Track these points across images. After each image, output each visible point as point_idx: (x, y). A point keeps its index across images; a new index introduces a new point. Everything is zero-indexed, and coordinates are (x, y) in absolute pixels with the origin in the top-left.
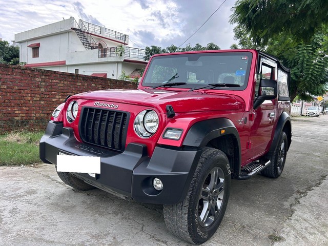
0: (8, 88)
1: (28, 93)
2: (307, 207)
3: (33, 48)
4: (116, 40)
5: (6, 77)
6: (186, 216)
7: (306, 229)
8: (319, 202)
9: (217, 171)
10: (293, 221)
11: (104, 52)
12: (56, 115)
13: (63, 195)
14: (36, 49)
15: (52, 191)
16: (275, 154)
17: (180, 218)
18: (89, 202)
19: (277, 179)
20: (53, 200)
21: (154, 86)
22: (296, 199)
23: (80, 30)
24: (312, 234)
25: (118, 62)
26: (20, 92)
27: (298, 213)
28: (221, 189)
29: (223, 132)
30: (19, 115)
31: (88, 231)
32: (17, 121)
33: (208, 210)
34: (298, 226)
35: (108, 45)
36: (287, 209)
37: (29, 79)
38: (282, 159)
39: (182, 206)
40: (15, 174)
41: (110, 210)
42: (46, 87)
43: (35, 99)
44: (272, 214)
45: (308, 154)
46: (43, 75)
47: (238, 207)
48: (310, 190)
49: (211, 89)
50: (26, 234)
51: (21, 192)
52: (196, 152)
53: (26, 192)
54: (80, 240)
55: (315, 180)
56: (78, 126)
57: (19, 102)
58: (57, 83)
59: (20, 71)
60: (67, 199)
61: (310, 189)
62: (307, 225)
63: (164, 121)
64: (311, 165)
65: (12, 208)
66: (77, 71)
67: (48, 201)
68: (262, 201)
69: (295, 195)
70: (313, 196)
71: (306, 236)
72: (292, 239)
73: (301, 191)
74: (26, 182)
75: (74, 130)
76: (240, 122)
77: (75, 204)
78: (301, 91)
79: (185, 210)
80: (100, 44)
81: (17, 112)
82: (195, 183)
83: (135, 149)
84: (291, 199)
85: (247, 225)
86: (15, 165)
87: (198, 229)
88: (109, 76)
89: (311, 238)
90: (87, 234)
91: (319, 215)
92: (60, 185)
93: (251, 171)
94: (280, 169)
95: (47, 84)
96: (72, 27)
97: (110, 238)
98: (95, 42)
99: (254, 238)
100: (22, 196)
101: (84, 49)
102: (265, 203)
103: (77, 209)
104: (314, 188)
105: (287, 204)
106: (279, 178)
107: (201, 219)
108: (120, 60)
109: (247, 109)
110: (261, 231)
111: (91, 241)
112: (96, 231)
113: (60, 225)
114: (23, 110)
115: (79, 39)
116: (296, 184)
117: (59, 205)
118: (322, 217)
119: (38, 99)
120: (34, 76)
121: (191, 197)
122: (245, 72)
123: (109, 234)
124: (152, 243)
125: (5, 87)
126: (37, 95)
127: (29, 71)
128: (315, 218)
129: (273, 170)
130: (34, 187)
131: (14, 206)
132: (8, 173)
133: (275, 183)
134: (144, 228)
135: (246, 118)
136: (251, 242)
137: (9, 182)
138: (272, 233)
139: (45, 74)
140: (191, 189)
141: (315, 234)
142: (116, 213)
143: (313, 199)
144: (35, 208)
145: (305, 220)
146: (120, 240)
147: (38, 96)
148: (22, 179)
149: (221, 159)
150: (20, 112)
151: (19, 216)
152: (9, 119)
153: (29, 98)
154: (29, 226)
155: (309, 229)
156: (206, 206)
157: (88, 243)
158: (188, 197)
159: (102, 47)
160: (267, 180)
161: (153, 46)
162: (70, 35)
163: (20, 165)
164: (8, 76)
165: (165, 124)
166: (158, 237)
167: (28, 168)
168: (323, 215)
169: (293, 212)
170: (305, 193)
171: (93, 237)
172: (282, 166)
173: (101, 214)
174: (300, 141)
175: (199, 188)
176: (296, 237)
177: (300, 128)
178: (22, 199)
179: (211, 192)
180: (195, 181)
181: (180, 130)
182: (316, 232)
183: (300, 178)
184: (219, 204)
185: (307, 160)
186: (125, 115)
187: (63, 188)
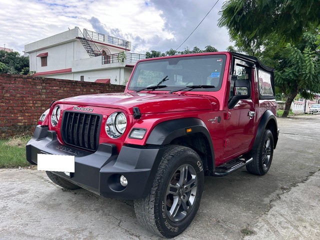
0: (11, 96)
1: (30, 100)
2: (287, 203)
3: (42, 58)
4: (119, 46)
5: (9, 85)
6: (153, 211)
7: (280, 223)
8: (300, 197)
9: (187, 168)
10: (269, 216)
11: (107, 58)
12: (43, 119)
13: (52, 194)
14: (44, 58)
15: (42, 191)
16: (259, 152)
17: (148, 211)
18: (74, 201)
19: (263, 177)
20: (41, 199)
21: (138, 89)
22: (278, 195)
23: (84, 39)
24: (284, 228)
25: (120, 68)
26: (23, 100)
27: (277, 208)
28: (192, 185)
29: (189, 130)
30: (22, 120)
31: (67, 227)
32: (20, 127)
33: (178, 205)
34: (272, 221)
35: (111, 52)
36: (266, 205)
37: (31, 87)
38: (269, 156)
39: (149, 201)
40: (11, 176)
41: (93, 207)
42: (47, 93)
43: (36, 105)
44: (250, 209)
45: (302, 152)
46: (43, 82)
47: (217, 204)
48: (294, 187)
49: (189, 91)
50: (11, 229)
51: (14, 192)
52: (158, 149)
53: (19, 192)
54: (59, 235)
55: (302, 177)
56: (60, 129)
57: (21, 109)
58: (57, 89)
59: (22, 79)
60: (55, 198)
61: (294, 185)
62: (282, 219)
63: (131, 121)
64: (302, 162)
65: (3, 206)
66: (82, 77)
67: (37, 199)
68: (242, 198)
69: (277, 192)
70: (296, 193)
71: (279, 230)
72: (263, 233)
73: (285, 187)
74: (20, 182)
75: (57, 132)
76: (212, 121)
77: (61, 202)
78: (302, 89)
79: (152, 205)
80: (104, 51)
81: (20, 118)
82: (161, 179)
83: (105, 149)
84: (273, 195)
85: (222, 220)
86: (13, 167)
87: (166, 223)
89: (283, 232)
90: (66, 229)
91: (297, 210)
92: (52, 185)
93: (230, 168)
94: (267, 166)
95: (48, 91)
96: (77, 37)
97: (86, 233)
98: (99, 49)
99: (226, 232)
100: (14, 196)
101: (89, 57)
102: (245, 199)
103: (63, 206)
104: (299, 184)
105: (267, 200)
106: (266, 176)
107: (170, 214)
108: (122, 66)
109: (221, 109)
110: (234, 226)
111: (68, 236)
112: (75, 226)
113: (43, 222)
114: (26, 116)
115: (83, 47)
116: (282, 181)
117: (48, 204)
118: (299, 212)
119: (40, 105)
120: (35, 84)
121: (156, 192)
122: (219, 73)
123: (86, 229)
124: (125, 237)
125: (8, 95)
126: (38, 102)
127: (30, 80)
128: (292, 213)
129: (258, 168)
130: (26, 187)
131: (5, 204)
132: (5, 175)
133: (260, 180)
134: (121, 224)
135: (220, 117)
136: (222, 235)
137: (4, 184)
138: (245, 227)
139: (46, 81)
140: (157, 185)
141: (288, 228)
142: (97, 210)
143: (295, 194)
144: (23, 206)
145: (281, 215)
146: (95, 234)
147: (40, 102)
148: (18, 180)
149: (191, 157)
150: (22, 118)
151: (8, 213)
152: (13, 125)
153: (31, 105)
154: (15, 222)
155: (283, 223)
156: (176, 201)
157: (65, 237)
158: (154, 192)
159: (106, 54)
160: (252, 178)
161: (153, 52)
162: (76, 43)
163: (18, 167)
164: (11, 85)
165: (133, 124)
166: (133, 232)
167: (25, 170)
168: (302, 210)
169: (271, 207)
170: (288, 189)
171: (71, 232)
172: (269, 163)
173: (83, 211)
174: (297, 139)
175: (166, 184)
176: (268, 231)
177: (300, 126)
178: (14, 198)
179: (181, 187)
180: (161, 177)
181: (144, 130)
182: (289, 226)
183: (287, 175)
184: (192, 200)
185: (299, 157)
186: (98, 117)
187: (53, 187)
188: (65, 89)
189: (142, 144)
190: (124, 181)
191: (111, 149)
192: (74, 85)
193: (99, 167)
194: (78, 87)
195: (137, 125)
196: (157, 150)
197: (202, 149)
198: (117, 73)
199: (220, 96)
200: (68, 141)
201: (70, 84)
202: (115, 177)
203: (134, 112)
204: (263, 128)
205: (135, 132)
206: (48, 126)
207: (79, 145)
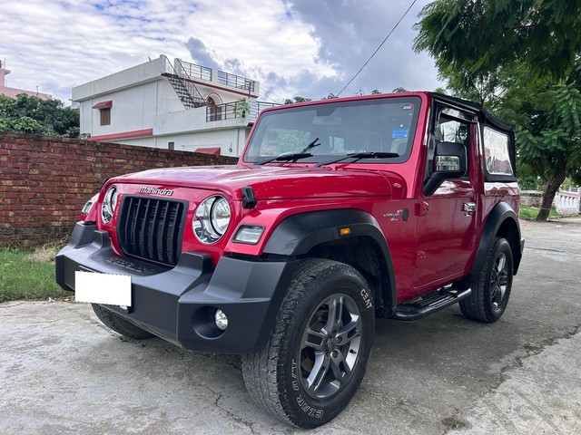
0: (42, 173)
1: (73, 182)
2: (534, 373)
3: (101, 110)
4: (237, 90)
5: (37, 155)
6: (274, 376)
7: (517, 409)
8: (561, 364)
9: (341, 301)
10: (497, 396)
11: (215, 110)
12: (87, 210)
13: (101, 346)
14: (105, 111)
15: (86, 340)
16: (483, 279)
17: (265, 377)
18: (140, 358)
19: (491, 325)
20: (82, 353)
21: (261, 161)
22: (518, 359)
23: (176, 77)
24: (525, 418)
25: (239, 128)
26: (62, 181)
27: (514, 381)
28: (351, 334)
29: (346, 231)
30: (59, 217)
31: (123, 402)
32: (56, 229)
33: (322, 368)
34: (504, 405)
35: (223, 99)
36: (493, 375)
37: (76, 158)
38: (503, 288)
39: (268, 358)
40: (34, 313)
41: (172, 370)
42: (103, 170)
43: (85, 191)
44: (461, 383)
45: (570, 282)
46: (98, 151)
47: (401, 370)
48: (551, 344)
49: (353, 162)
50: (22, 404)
51: (35, 340)
52: (285, 263)
53: (44, 340)
54: (106, 416)
55: (566, 328)
56: (115, 229)
57: (59, 197)
58: (122, 163)
59: (60, 145)
60: (106, 352)
61: (550, 342)
62: (523, 402)
64: (568, 300)
65: (13, 365)
66: (171, 144)
67: (74, 354)
68: (450, 362)
69: (517, 353)
70: (553, 355)
71: (514, 421)
72: (484, 425)
73: (532, 344)
74: (48, 325)
75: (111, 234)
76: (392, 217)
77: (115, 360)
78: (575, 168)
79: (273, 366)
80: (210, 99)
81: (56, 213)
82: (290, 318)
83: (191, 263)
84: (508, 359)
85: (409, 401)
86: (39, 298)
87: (300, 401)
88: (224, 153)
89: (522, 425)
90: (121, 407)
91: (552, 386)
92: (103, 331)
93: (427, 306)
94: (499, 306)
95: (106, 166)
96: (163, 72)
97: (156, 415)
98: (202, 95)
99: (414, 422)
100: (35, 347)
101: (183, 108)
102: (454, 364)
103: (119, 367)
104: (559, 340)
105: (495, 367)
106: (497, 324)
107: (308, 383)
108: (241, 125)
109: (410, 195)
110: (430, 411)
111: (123, 419)
112: (136, 402)
113: (82, 392)
114: (66, 209)
115: (174, 92)
116: (527, 333)
117: (94, 363)
118: (556, 391)
119: (91, 191)
120: (84, 154)
121: (281, 342)
122: (408, 131)
123: (156, 408)
124: (226, 425)
125: (37, 172)
126: (88, 185)
127: (75, 146)
128: (542, 392)
129: (483, 308)
130: (58, 332)
131: (17, 361)
132: (23, 310)
133: (486, 332)
135: (406, 211)
136: (406, 428)
137: (20, 326)
138: (450, 415)
139: (106, 148)
140: (283, 328)
141: (532, 418)
142: (179, 376)
143: (551, 358)
144: (48, 365)
145: (521, 395)
146: (172, 417)
147: (91, 186)
148: (44, 320)
149: (349, 281)
150: (61, 213)
151: (20, 377)
152: (43, 226)
153: (76, 190)
154: (30, 392)
155: (523, 409)
156: (320, 361)
157: (117, 421)
158: (277, 343)
159: (213, 103)
160: (471, 326)
161: (297, 99)
162: (161, 84)
163: (46, 299)
164: (41, 155)
165: (240, 218)
166: (240, 415)
167: (60, 304)
168: (561, 386)
169: (502, 380)
170: (539, 349)
171: (129, 411)
172: (504, 301)
173: (154, 377)
174: (561, 259)
175: (300, 330)
176: (494, 422)
177: (570, 237)
178: (34, 350)
179: (330, 336)
180: (291, 316)
181: (261, 227)
182: (535, 415)
183: (538, 324)
184: (351, 360)
185: (564, 291)
186: (182, 205)
187: (105, 334)
188: (137, 163)
189: (256, 253)
190: (221, 320)
191: (202, 262)
192: (152, 157)
193: (178, 293)
194: (160, 160)
195: (248, 220)
196: (282, 265)
197: (373, 269)
198: (232, 136)
199: (408, 172)
200: (130, 249)
201: (145, 153)
202: (207, 312)
203: (244, 196)
204: (491, 234)
205: (244, 232)
206: (95, 223)
207: (148, 257)
